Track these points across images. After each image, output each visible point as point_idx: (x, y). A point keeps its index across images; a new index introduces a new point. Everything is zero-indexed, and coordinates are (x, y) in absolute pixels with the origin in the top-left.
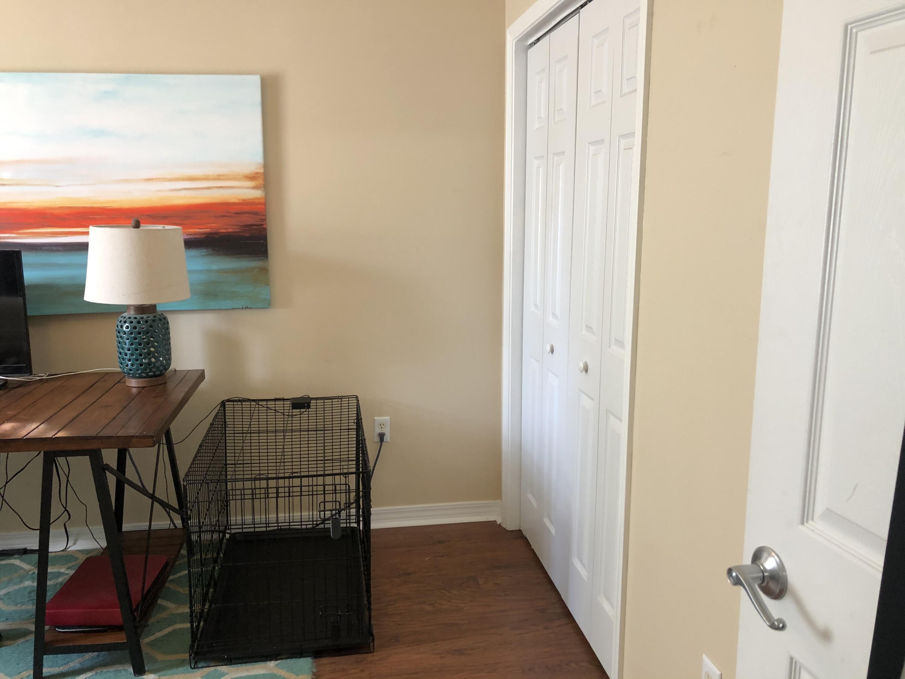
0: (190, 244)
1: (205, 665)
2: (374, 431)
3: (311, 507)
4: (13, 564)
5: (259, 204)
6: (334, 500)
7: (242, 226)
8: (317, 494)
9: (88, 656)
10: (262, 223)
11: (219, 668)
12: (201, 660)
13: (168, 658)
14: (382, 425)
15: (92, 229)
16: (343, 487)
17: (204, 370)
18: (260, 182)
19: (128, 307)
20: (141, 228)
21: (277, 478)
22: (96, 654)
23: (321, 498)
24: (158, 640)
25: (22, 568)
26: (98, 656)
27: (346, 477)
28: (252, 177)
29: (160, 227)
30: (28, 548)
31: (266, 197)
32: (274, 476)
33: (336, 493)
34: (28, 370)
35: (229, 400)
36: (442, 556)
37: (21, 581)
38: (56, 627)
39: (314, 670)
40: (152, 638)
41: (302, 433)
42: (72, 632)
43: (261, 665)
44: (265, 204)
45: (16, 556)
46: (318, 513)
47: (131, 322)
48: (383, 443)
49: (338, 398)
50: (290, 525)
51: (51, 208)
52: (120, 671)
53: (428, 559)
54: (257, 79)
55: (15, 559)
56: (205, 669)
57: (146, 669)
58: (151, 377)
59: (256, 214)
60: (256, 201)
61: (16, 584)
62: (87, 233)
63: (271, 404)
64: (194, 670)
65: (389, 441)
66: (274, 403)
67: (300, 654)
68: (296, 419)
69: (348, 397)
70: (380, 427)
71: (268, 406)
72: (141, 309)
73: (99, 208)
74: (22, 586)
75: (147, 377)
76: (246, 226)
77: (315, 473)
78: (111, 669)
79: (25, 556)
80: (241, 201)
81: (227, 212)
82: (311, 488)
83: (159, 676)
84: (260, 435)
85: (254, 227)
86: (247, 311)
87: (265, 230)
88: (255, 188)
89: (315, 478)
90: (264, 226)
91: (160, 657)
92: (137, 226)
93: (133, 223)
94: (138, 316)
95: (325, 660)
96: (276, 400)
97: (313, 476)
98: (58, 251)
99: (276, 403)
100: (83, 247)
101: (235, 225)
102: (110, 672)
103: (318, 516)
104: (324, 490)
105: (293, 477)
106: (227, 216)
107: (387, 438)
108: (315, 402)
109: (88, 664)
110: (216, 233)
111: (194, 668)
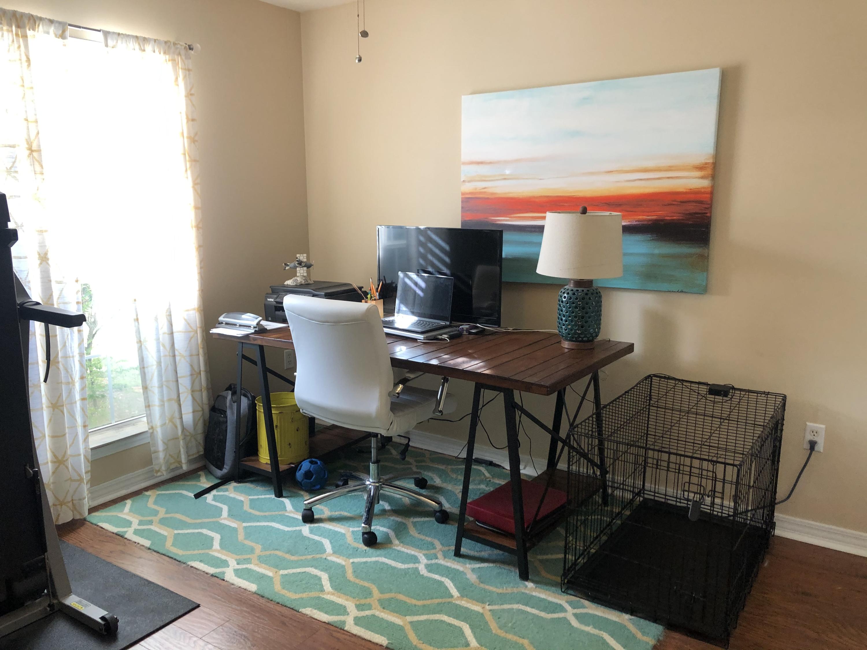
0: (627, 230)
1: (573, 593)
2: (804, 437)
3: (676, 484)
4: (480, 470)
5: (704, 193)
6: (699, 484)
7: (687, 214)
8: (683, 474)
9: (497, 552)
10: (705, 211)
11: (582, 601)
12: (572, 589)
13: (549, 576)
14: (814, 432)
15: (549, 215)
16: (710, 474)
17: (633, 344)
18: (709, 172)
19: (569, 280)
20: (587, 214)
21: (692, 457)
22: (501, 552)
23: (686, 478)
24: (547, 560)
25: (484, 474)
26: (503, 554)
27: (714, 465)
28: (700, 168)
29: (607, 213)
30: (494, 462)
31: (713, 187)
32: (690, 454)
33: (679, 473)
34: (497, 323)
35: (655, 376)
36: (859, 592)
37: (479, 484)
38: (477, 520)
39: (661, 638)
40: (545, 557)
41: (698, 416)
42: (486, 528)
43: (618, 613)
44: (712, 193)
45: (483, 465)
46: (682, 493)
47: (568, 294)
48: (813, 452)
49: (764, 393)
50: (654, 496)
51: (534, 197)
52: (511, 572)
53: (839, 588)
54: (715, 73)
55: (483, 467)
56: (571, 596)
57: (530, 577)
58: (580, 341)
59: (701, 202)
60: (703, 190)
61: (475, 484)
62: (544, 218)
63: (695, 387)
64: (563, 593)
65: (822, 451)
66: (697, 386)
67: (655, 620)
68: (718, 406)
69: (776, 395)
70: (813, 434)
71: (692, 388)
72: (579, 283)
73: (569, 197)
74: (479, 487)
75: (576, 341)
76: (690, 214)
77: (683, 453)
78: (507, 567)
79: (490, 467)
80: (688, 191)
81: (673, 201)
82: (677, 466)
83: (536, 587)
84: (674, 412)
85: (697, 215)
86: (682, 295)
87: (709, 219)
88: (702, 178)
89: (682, 458)
90: (708, 215)
91: (544, 573)
92: (584, 211)
93: (581, 209)
94: (575, 289)
95: (677, 636)
96: (699, 383)
97: (681, 455)
98: (535, 231)
99: (700, 386)
100: (540, 229)
101: (679, 213)
102: (505, 569)
103: (682, 496)
104: (690, 472)
105: (662, 452)
106: (674, 205)
107: (820, 447)
108: (739, 392)
109: (494, 557)
110: (662, 220)
111: (564, 592)
